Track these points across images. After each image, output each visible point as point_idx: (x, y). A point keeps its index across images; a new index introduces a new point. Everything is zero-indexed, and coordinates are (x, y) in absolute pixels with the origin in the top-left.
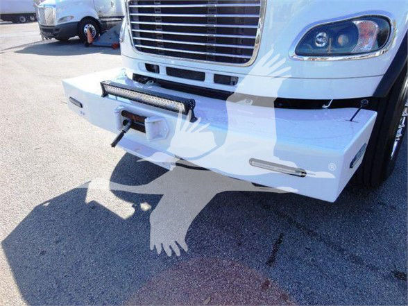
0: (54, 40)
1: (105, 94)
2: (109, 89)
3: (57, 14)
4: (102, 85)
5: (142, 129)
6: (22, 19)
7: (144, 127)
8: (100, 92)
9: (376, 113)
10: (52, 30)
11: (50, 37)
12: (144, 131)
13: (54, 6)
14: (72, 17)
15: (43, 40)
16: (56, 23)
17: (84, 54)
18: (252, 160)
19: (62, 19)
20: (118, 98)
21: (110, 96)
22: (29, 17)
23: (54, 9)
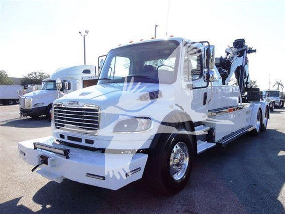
0: (28, 117)
1: (36, 148)
2: (37, 146)
3: (33, 101)
4: (34, 144)
5: (47, 163)
6: (10, 103)
7: (48, 162)
8: (33, 148)
9: (148, 155)
10: (28, 111)
11: (26, 116)
12: (47, 164)
13: (32, 97)
14: (43, 104)
15: (21, 117)
16: (31, 107)
17: (45, 126)
18: (88, 174)
19: (36, 105)
20: (42, 150)
21: (38, 149)
22: (15, 102)
23: (32, 99)
